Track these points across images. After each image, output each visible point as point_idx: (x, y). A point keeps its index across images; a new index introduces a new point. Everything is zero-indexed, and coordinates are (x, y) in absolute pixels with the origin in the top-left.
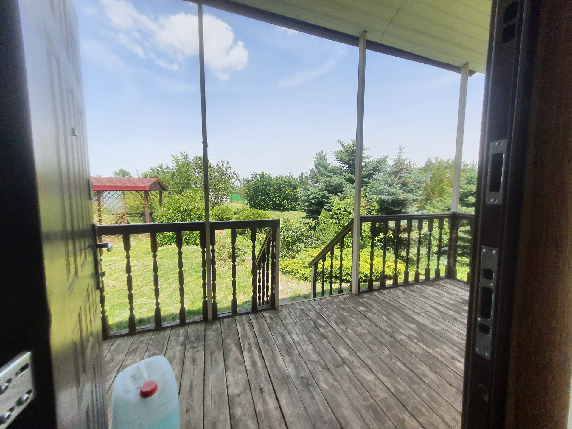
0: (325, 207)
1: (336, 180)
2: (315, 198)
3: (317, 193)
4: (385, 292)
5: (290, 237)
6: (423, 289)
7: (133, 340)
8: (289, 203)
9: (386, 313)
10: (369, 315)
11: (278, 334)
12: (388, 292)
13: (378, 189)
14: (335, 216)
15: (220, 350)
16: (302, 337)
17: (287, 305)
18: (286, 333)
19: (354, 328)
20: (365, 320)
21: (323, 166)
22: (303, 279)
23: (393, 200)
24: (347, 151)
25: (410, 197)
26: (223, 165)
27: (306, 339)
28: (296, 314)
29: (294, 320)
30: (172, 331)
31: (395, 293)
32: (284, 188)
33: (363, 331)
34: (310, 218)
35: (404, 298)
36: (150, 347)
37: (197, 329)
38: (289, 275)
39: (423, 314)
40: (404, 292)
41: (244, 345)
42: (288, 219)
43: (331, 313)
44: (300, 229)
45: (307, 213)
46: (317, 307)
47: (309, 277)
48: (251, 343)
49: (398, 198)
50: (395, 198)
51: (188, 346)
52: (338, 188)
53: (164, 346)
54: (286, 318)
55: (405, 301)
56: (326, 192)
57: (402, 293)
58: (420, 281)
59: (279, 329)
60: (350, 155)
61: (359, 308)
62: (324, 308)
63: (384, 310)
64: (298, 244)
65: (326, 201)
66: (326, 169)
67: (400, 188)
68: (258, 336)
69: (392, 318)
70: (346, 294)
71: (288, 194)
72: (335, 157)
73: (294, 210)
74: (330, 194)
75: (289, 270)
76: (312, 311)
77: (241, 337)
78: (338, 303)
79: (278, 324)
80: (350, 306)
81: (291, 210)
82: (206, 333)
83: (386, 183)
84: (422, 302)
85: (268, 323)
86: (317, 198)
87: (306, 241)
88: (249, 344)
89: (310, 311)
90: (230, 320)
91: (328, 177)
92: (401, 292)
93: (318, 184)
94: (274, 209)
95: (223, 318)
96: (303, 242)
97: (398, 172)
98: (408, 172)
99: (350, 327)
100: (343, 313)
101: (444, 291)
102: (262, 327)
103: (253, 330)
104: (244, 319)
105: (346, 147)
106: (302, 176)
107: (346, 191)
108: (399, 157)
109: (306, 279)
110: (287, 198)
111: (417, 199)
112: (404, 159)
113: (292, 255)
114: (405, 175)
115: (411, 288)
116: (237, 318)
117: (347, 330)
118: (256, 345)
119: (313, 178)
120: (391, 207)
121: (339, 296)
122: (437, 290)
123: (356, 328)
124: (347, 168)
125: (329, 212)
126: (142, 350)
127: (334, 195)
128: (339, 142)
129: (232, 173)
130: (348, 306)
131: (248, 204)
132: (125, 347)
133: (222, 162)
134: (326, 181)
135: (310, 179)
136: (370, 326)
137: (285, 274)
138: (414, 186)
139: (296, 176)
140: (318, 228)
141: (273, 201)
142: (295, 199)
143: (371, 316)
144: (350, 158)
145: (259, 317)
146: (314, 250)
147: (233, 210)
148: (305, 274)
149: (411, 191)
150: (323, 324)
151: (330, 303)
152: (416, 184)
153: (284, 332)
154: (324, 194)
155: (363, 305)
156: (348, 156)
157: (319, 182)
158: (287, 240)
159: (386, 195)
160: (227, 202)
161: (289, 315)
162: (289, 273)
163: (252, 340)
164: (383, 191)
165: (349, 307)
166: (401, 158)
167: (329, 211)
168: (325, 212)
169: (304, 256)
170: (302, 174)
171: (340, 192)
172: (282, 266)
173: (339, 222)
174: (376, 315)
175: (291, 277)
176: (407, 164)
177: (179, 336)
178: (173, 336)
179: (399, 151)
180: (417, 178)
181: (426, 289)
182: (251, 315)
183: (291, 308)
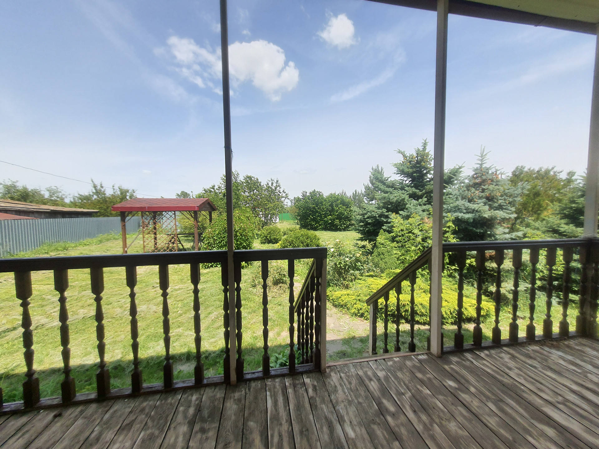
0: (384, 228)
1: (395, 196)
2: (371, 218)
3: (374, 211)
4: (482, 355)
5: (343, 263)
6: (545, 353)
7: (133, 405)
8: (342, 223)
9: (493, 397)
10: (465, 397)
11: (324, 420)
12: (487, 355)
13: (451, 205)
14: (397, 239)
15: (237, 441)
16: (359, 431)
17: (338, 367)
18: (335, 419)
19: (443, 422)
20: (459, 408)
21: (380, 181)
22: (358, 315)
23: (474, 219)
24: (410, 162)
25: (500, 215)
26: (272, 184)
27: (366, 436)
28: (350, 383)
29: (347, 396)
30: (183, 396)
31: (501, 358)
32: (337, 206)
33: (460, 432)
34: (366, 240)
35: (517, 368)
36: (150, 423)
37: (215, 396)
38: (342, 309)
39: (561, 406)
40: (513, 357)
41: (272, 436)
42: (340, 242)
43: (402, 387)
44: (354, 254)
45: (362, 234)
46: (381, 374)
47: (366, 313)
48: (283, 433)
49: (482, 216)
50: (478, 217)
51: (197, 427)
52: (399, 206)
53: (166, 423)
54: (335, 390)
55: (521, 375)
56: (384, 210)
57: (510, 359)
58: (537, 339)
59: (325, 410)
60: (414, 167)
61: (447, 383)
62: (391, 376)
63: (490, 391)
64: (352, 272)
65: (385, 220)
66: (384, 184)
67: (485, 204)
68: (294, 420)
69: (504, 407)
70: (423, 354)
71: (341, 213)
72: (395, 170)
73: (348, 230)
74: (390, 213)
75: (342, 303)
76: (373, 381)
77: (270, 419)
78: (412, 369)
79: (323, 401)
80: (431, 376)
81: (344, 230)
82: (225, 404)
83: (463, 198)
84: (552, 380)
85: (310, 397)
86: (374, 217)
87: (362, 267)
88: (280, 436)
89: (371, 380)
90: (259, 384)
91: (387, 192)
92: (509, 356)
93: (373, 202)
94: (325, 229)
95: (250, 380)
96: (358, 269)
97: (479, 184)
98: (495, 184)
99: (437, 420)
100: (423, 390)
101: (584, 361)
102: (301, 403)
103: (288, 408)
104: (277, 384)
105: (408, 158)
106: (356, 193)
107: (410, 209)
108: (481, 165)
109: (362, 315)
110: (340, 217)
111: (510, 218)
112: (488, 167)
113: (345, 284)
114: (491, 187)
115: (524, 350)
116: (269, 382)
117: (432, 426)
118: (289, 438)
119: (369, 195)
120: (471, 228)
121: (413, 357)
122: (570, 358)
123: (447, 423)
124: (410, 181)
125: (390, 234)
126: (138, 426)
127: (394, 213)
128: (400, 152)
129: (281, 191)
130: (428, 376)
131: (298, 224)
132: (120, 417)
133: (272, 180)
134: (385, 198)
135: (365, 196)
136: (470, 421)
137: (336, 307)
138: (504, 201)
139: (349, 194)
140: (376, 251)
141: (324, 221)
142: (348, 218)
143: (467, 399)
144: (414, 170)
145: (298, 384)
146: (371, 279)
147: (282, 230)
148: (361, 309)
149: (500, 208)
150: (392, 409)
151: (401, 369)
152: (506, 198)
153: (332, 417)
154: (382, 212)
155: (453, 378)
156: (411, 168)
157: (376, 199)
158: (339, 266)
159: (464, 213)
160: (277, 222)
161: (341, 385)
162: (342, 306)
163: (285, 427)
164: (460, 207)
165: (429, 379)
166: (484, 166)
167: (389, 232)
168: (384, 233)
169: (360, 286)
170: (356, 191)
171: (402, 210)
172: (333, 297)
173: (402, 246)
174: (477, 400)
175: (343, 312)
176: (493, 173)
177: (189, 407)
178: (182, 406)
179: (481, 158)
180: (509, 191)
181: (550, 355)
182: (288, 379)
183: (343, 373)
